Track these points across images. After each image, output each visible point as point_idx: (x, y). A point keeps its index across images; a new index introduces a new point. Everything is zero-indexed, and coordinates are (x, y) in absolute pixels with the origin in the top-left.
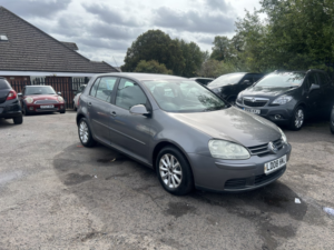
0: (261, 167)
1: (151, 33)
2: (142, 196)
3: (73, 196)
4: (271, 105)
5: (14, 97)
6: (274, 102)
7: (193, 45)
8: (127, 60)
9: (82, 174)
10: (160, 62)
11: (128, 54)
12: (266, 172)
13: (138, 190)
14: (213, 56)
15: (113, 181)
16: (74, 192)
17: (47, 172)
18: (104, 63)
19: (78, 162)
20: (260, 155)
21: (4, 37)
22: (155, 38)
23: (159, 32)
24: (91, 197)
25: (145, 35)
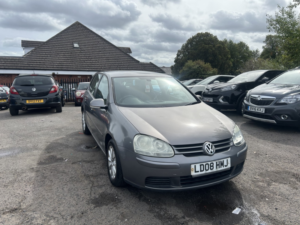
0: (188, 167)
1: (199, 36)
2: (86, 182)
3: (33, 174)
4: (277, 104)
5: (55, 91)
6: (282, 101)
7: (242, 45)
8: (176, 61)
9: (59, 156)
10: (206, 61)
11: (178, 55)
12: (193, 173)
13: (87, 177)
14: (263, 54)
15: (75, 166)
16: (37, 171)
17: (36, 152)
18: (151, 64)
19: (67, 147)
20: (186, 155)
21: (76, 45)
22: (203, 40)
23: (207, 35)
24: (45, 178)
25: (194, 38)
